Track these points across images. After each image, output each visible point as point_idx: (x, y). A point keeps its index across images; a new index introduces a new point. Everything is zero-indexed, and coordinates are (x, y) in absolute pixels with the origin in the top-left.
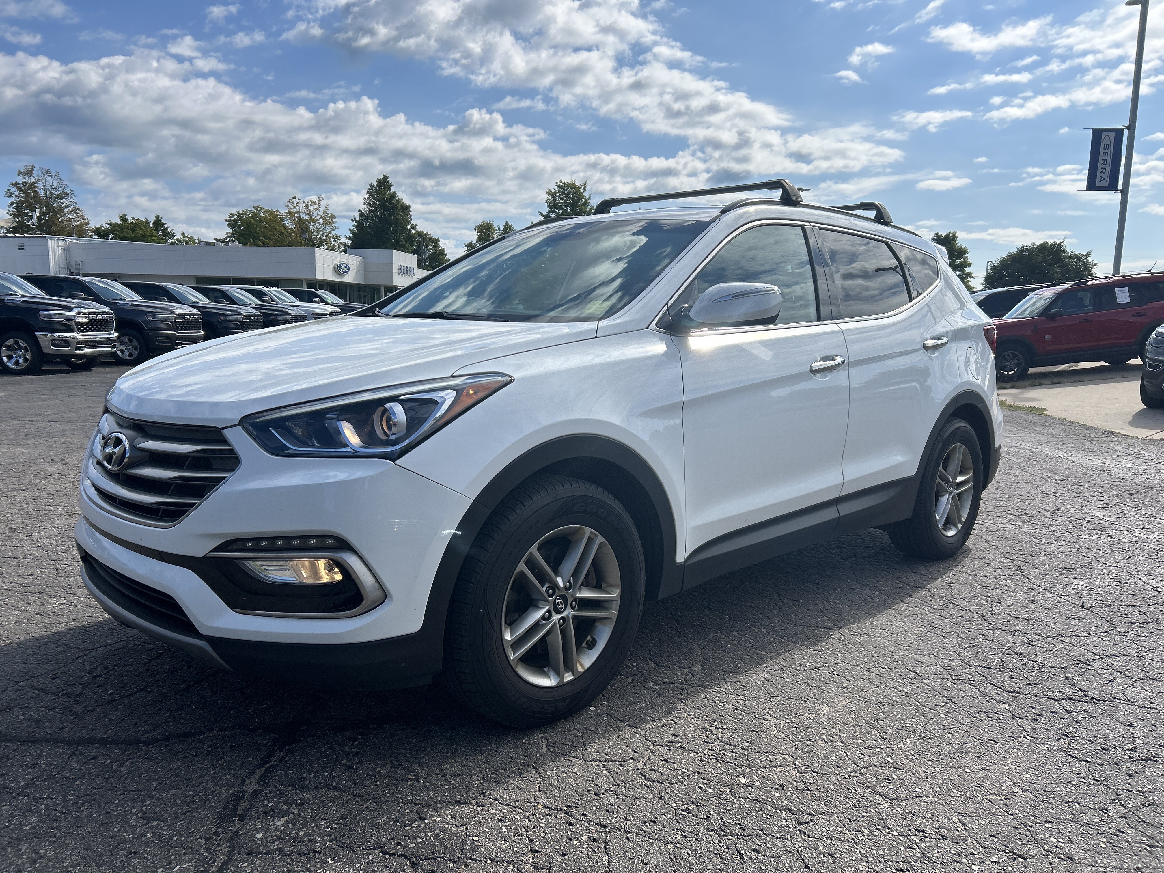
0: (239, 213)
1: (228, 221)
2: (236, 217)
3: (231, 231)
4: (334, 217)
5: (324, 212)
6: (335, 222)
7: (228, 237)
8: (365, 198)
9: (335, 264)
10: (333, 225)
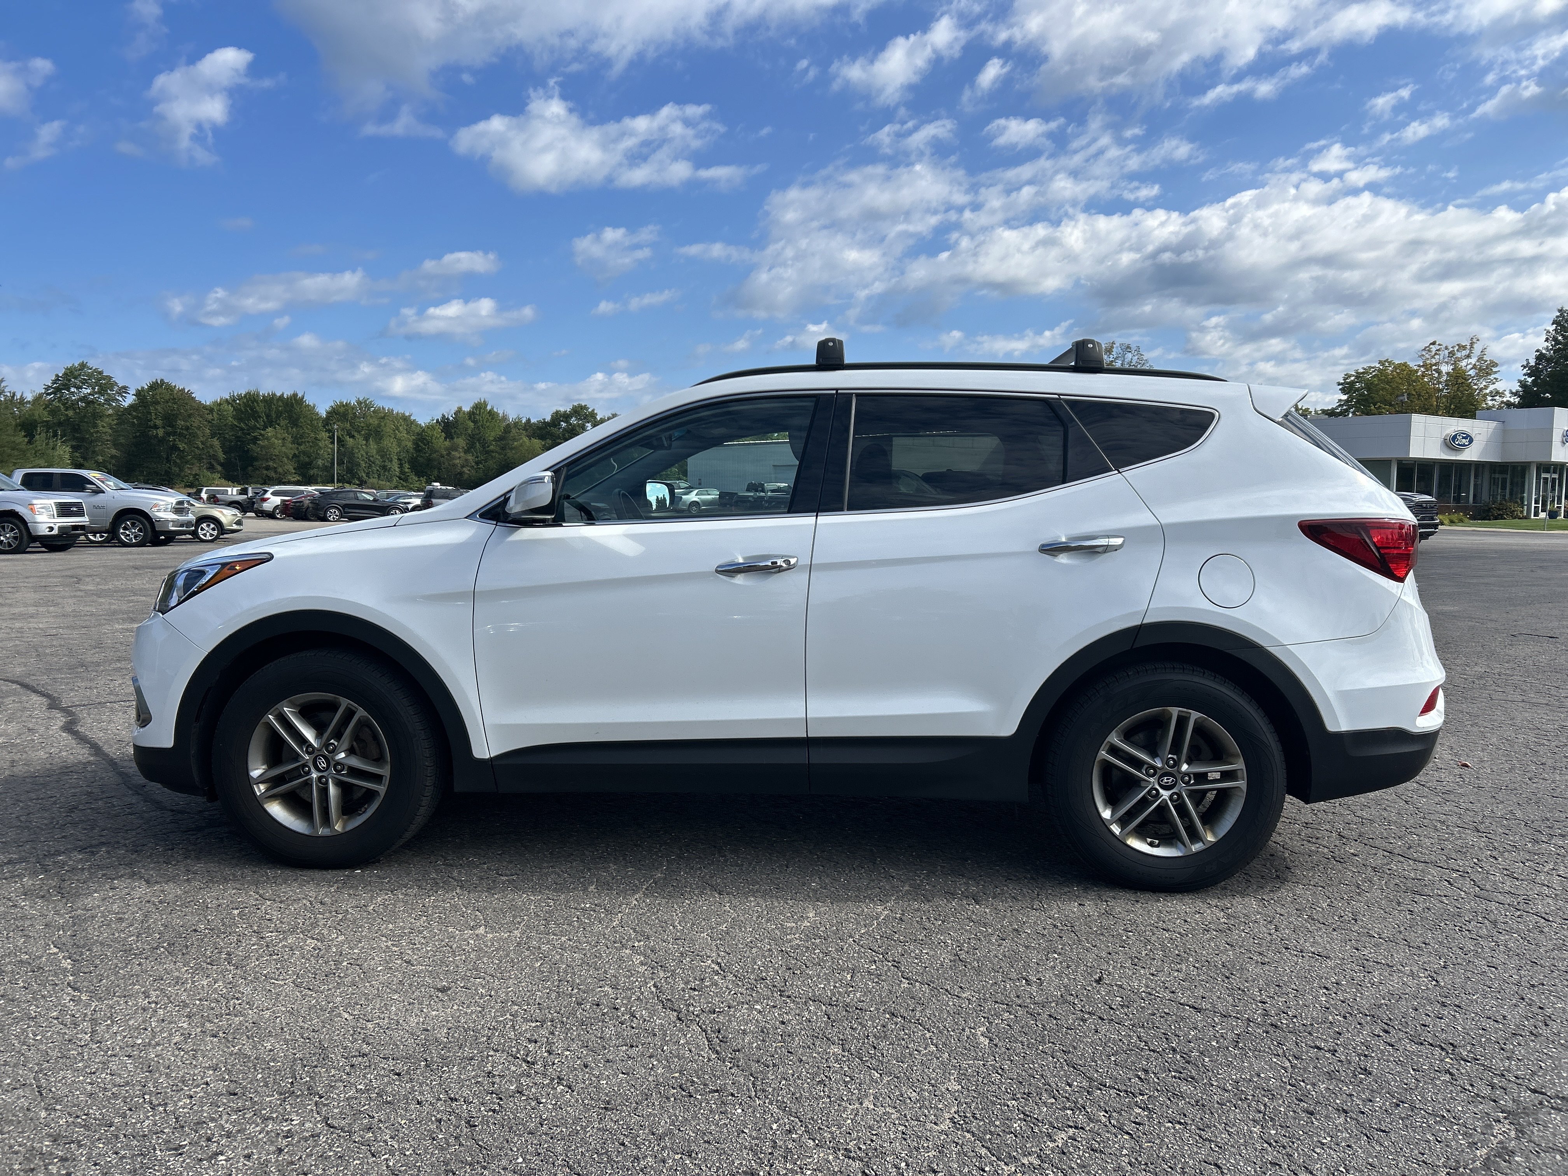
0: (1357, 373)
1: (1342, 384)
2: (1352, 378)
3: (1345, 397)
4: (1496, 365)
5: (1480, 359)
6: (1496, 372)
7: (1340, 406)
8: (1548, 332)
9: (1447, 435)
10: (1492, 377)
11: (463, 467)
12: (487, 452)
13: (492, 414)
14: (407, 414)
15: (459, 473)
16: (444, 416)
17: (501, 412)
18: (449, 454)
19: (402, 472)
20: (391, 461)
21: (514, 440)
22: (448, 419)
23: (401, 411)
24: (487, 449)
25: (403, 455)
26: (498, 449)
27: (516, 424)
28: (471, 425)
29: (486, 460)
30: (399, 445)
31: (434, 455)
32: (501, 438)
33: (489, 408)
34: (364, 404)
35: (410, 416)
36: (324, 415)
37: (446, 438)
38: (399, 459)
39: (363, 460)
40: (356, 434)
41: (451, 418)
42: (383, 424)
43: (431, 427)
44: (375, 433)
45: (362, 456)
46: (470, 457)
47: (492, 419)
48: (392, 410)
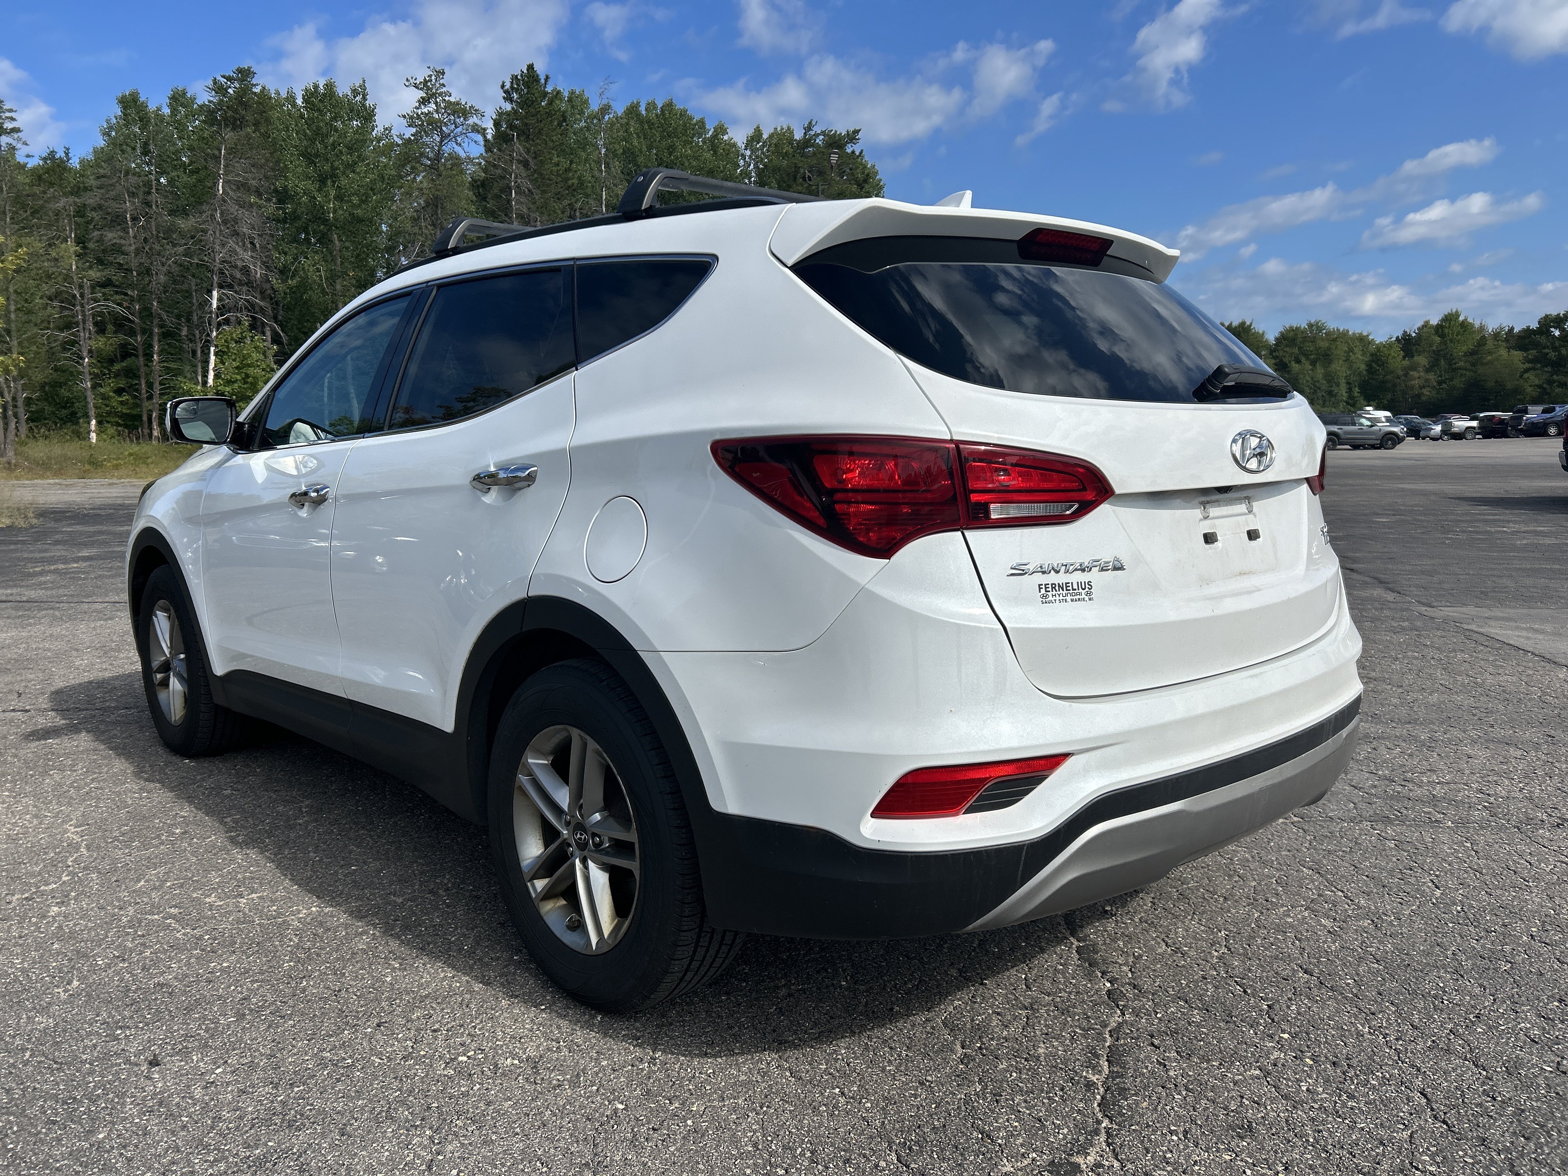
11: (1421, 388)
12: (1454, 370)
13: (1465, 326)
14: (1365, 334)
15: (1417, 395)
16: (1405, 332)
17: (1477, 324)
18: (1406, 375)
19: (1351, 397)
20: (1338, 385)
21: (1490, 353)
22: (1410, 335)
23: (1358, 331)
24: (1454, 366)
25: (1352, 378)
26: (1468, 366)
27: (1496, 335)
28: (1438, 339)
29: (1451, 379)
30: (1350, 368)
31: (1389, 377)
32: (1473, 353)
33: (1461, 318)
34: (1316, 327)
35: (1368, 336)
36: (1272, 341)
37: (1404, 357)
38: (1348, 383)
39: (1308, 386)
40: (1303, 359)
41: (1414, 335)
42: (1333, 347)
43: (1389, 346)
44: (1325, 357)
45: (1307, 381)
46: (1431, 376)
47: (1465, 331)
48: (1348, 331)
